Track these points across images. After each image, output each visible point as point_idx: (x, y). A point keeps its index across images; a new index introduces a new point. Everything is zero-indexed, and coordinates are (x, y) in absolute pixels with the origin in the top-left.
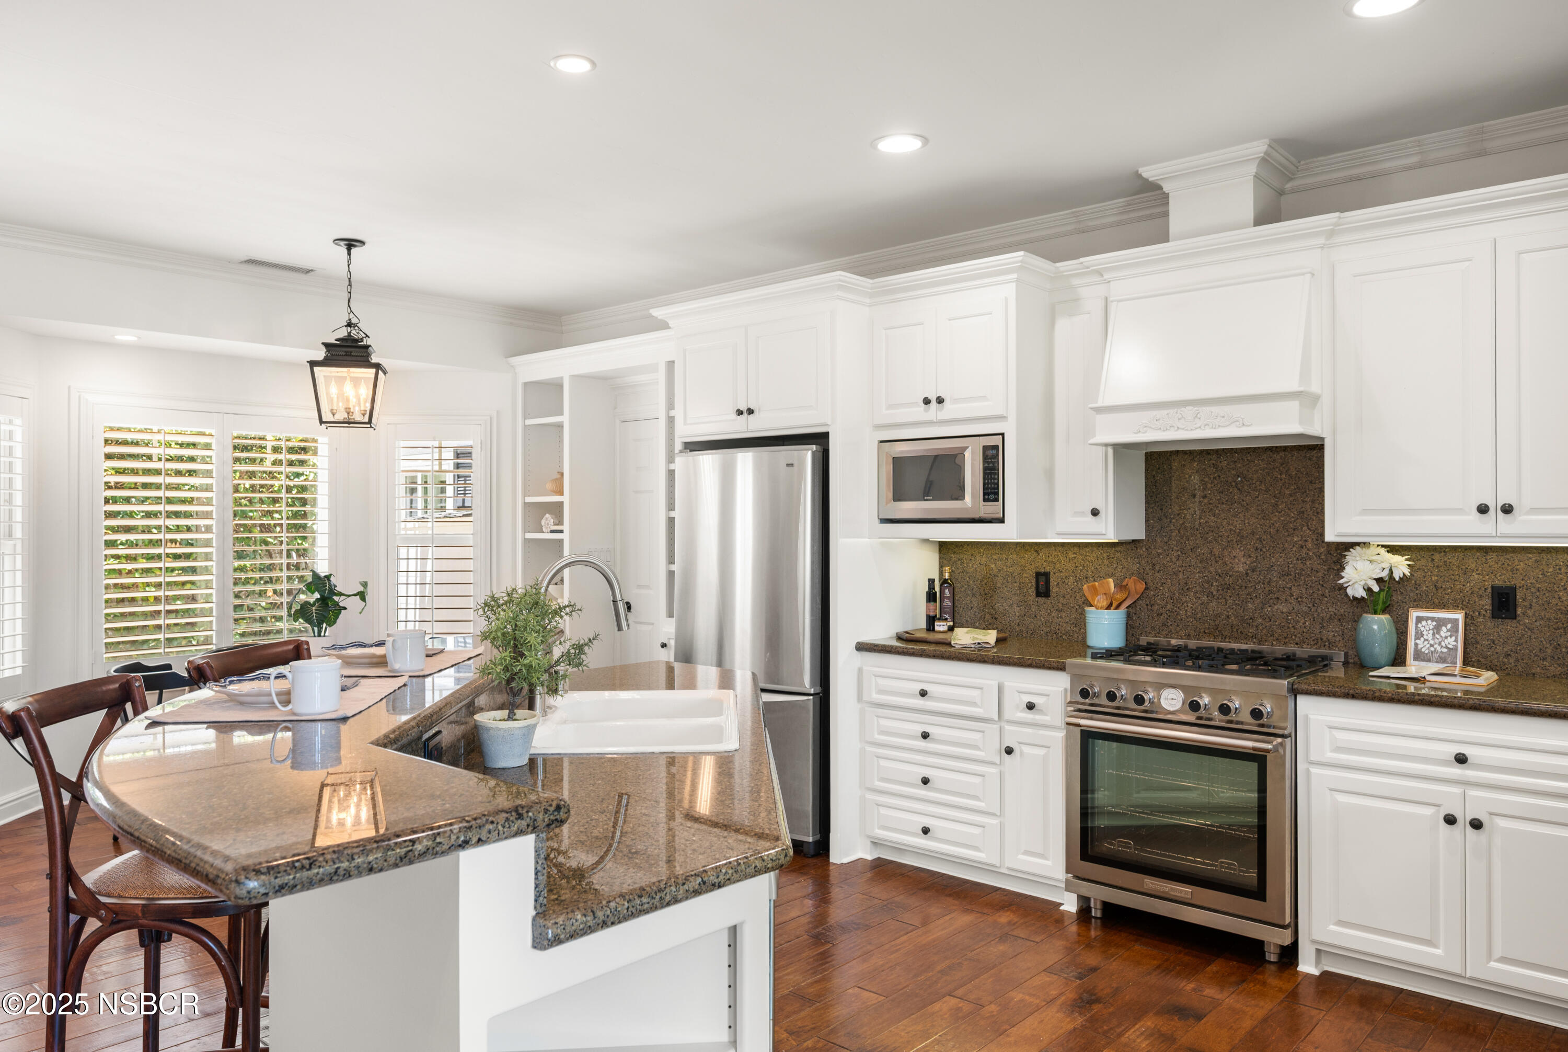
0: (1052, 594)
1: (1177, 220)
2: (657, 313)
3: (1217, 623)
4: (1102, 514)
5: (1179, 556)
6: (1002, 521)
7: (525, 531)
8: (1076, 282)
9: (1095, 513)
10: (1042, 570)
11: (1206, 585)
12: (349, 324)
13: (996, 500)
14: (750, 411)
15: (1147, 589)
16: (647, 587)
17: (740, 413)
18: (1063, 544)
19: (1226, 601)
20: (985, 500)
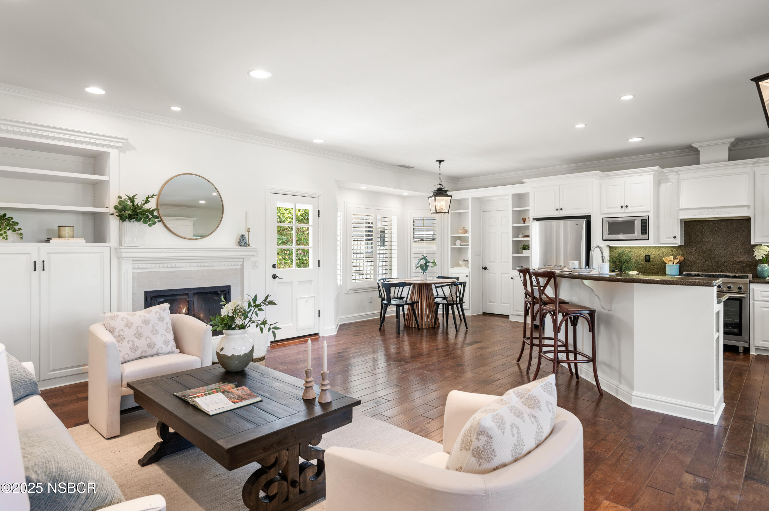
0: (651, 261)
1: (702, 159)
2: (524, 180)
3: (709, 268)
4: (677, 238)
5: (695, 250)
6: (648, 240)
7: (451, 245)
8: (667, 174)
9: (675, 237)
10: (648, 254)
11: (705, 257)
12: (440, 184)
13: (647, 234)
14: (561, 209)
15: (685, 259)
16: (494, 262)
17: (557, 210)
18: (655, 247)
19: (712, 262)
20: (642, 234)
